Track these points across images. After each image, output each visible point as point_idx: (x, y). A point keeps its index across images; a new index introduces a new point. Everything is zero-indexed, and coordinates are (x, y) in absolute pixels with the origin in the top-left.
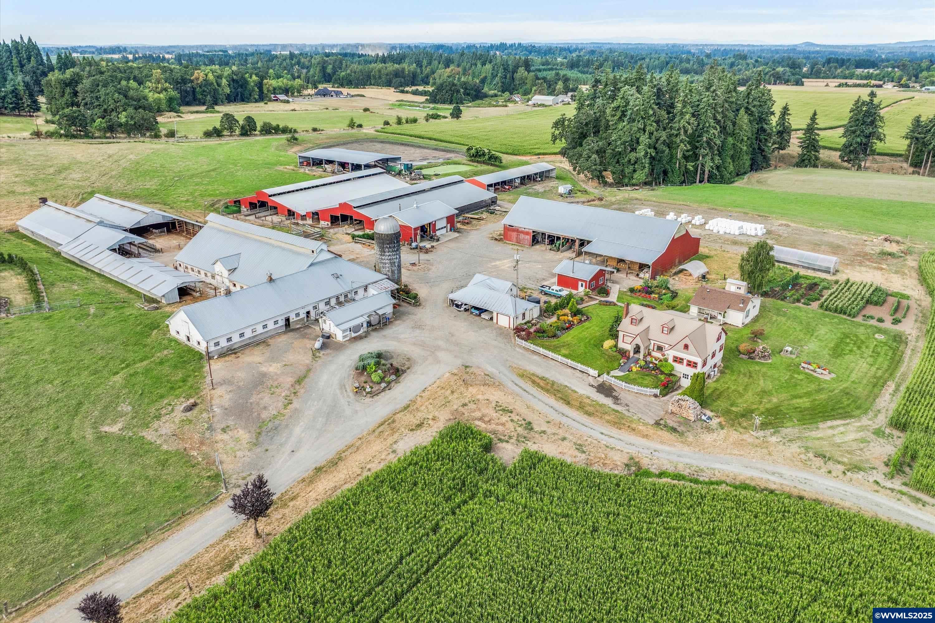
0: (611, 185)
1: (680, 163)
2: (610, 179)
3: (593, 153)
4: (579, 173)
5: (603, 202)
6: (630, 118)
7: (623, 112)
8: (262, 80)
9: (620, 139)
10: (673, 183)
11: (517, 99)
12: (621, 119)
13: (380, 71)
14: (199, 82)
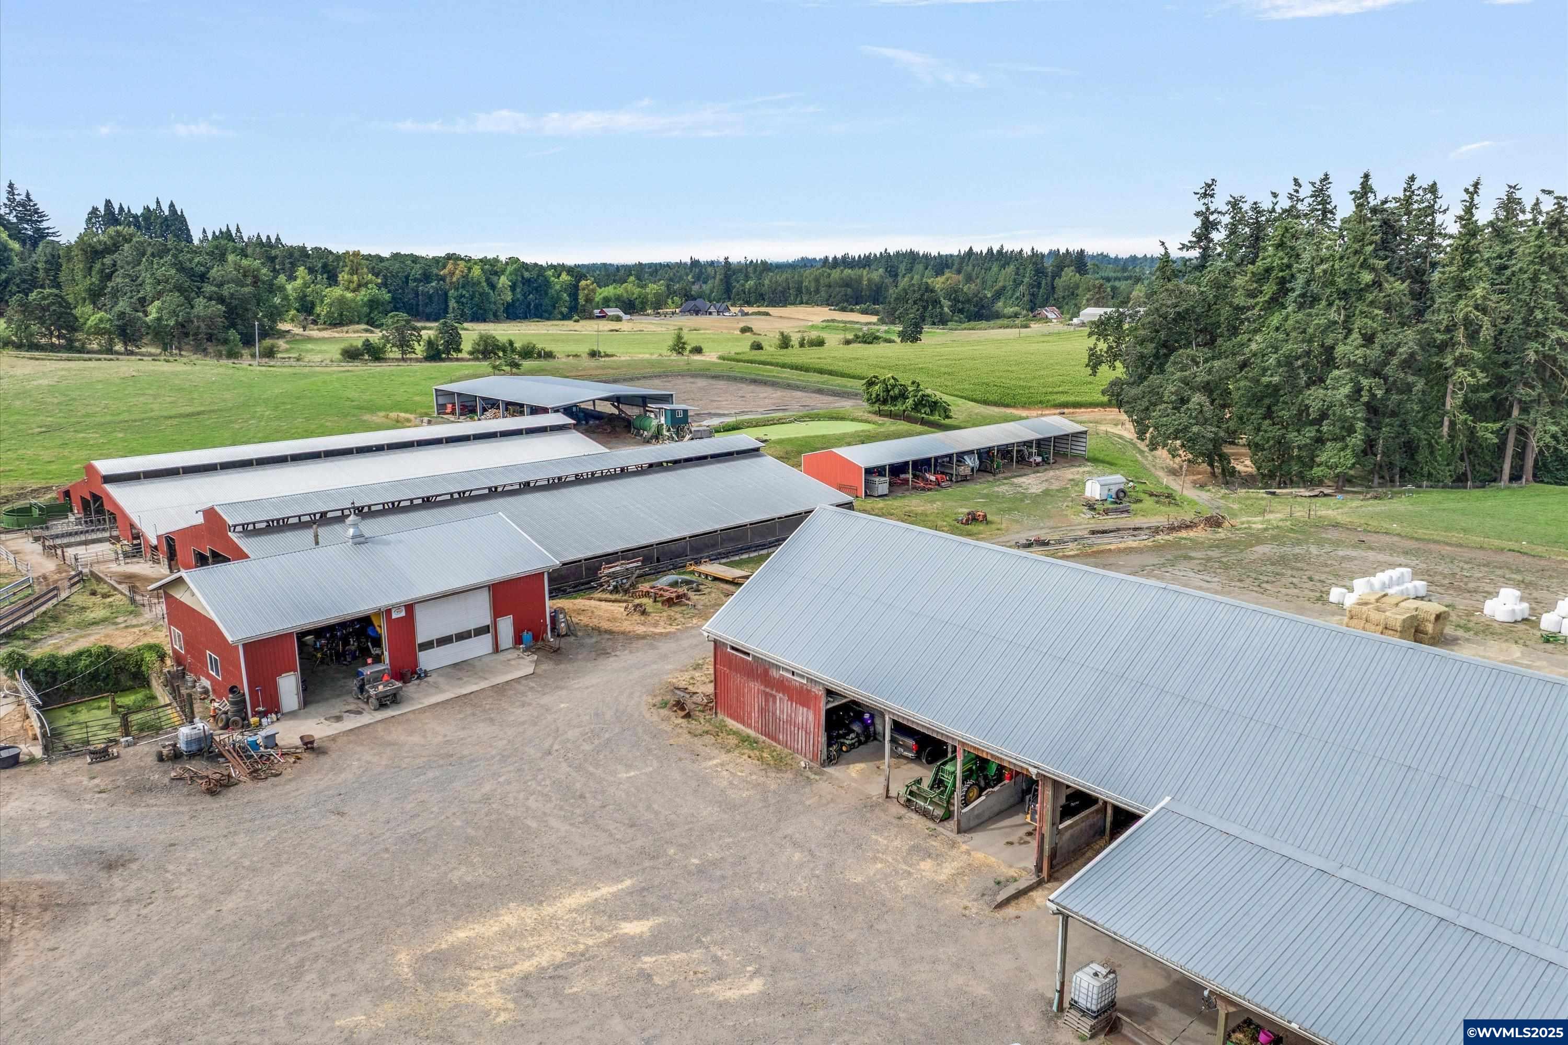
0: (1248, 481)
1: (1452, 424)
2: (1245, 465)
3: (1195, 389)
4: (1153, 447)
5: (1222, 534)
6: (1303, 295)
7: (1282, 282)
8: (578, 282)
9: (1276, 350)
10: (1436, 482)
11: (1050, 316)
12: (1276, 302)
14: (454, 279)
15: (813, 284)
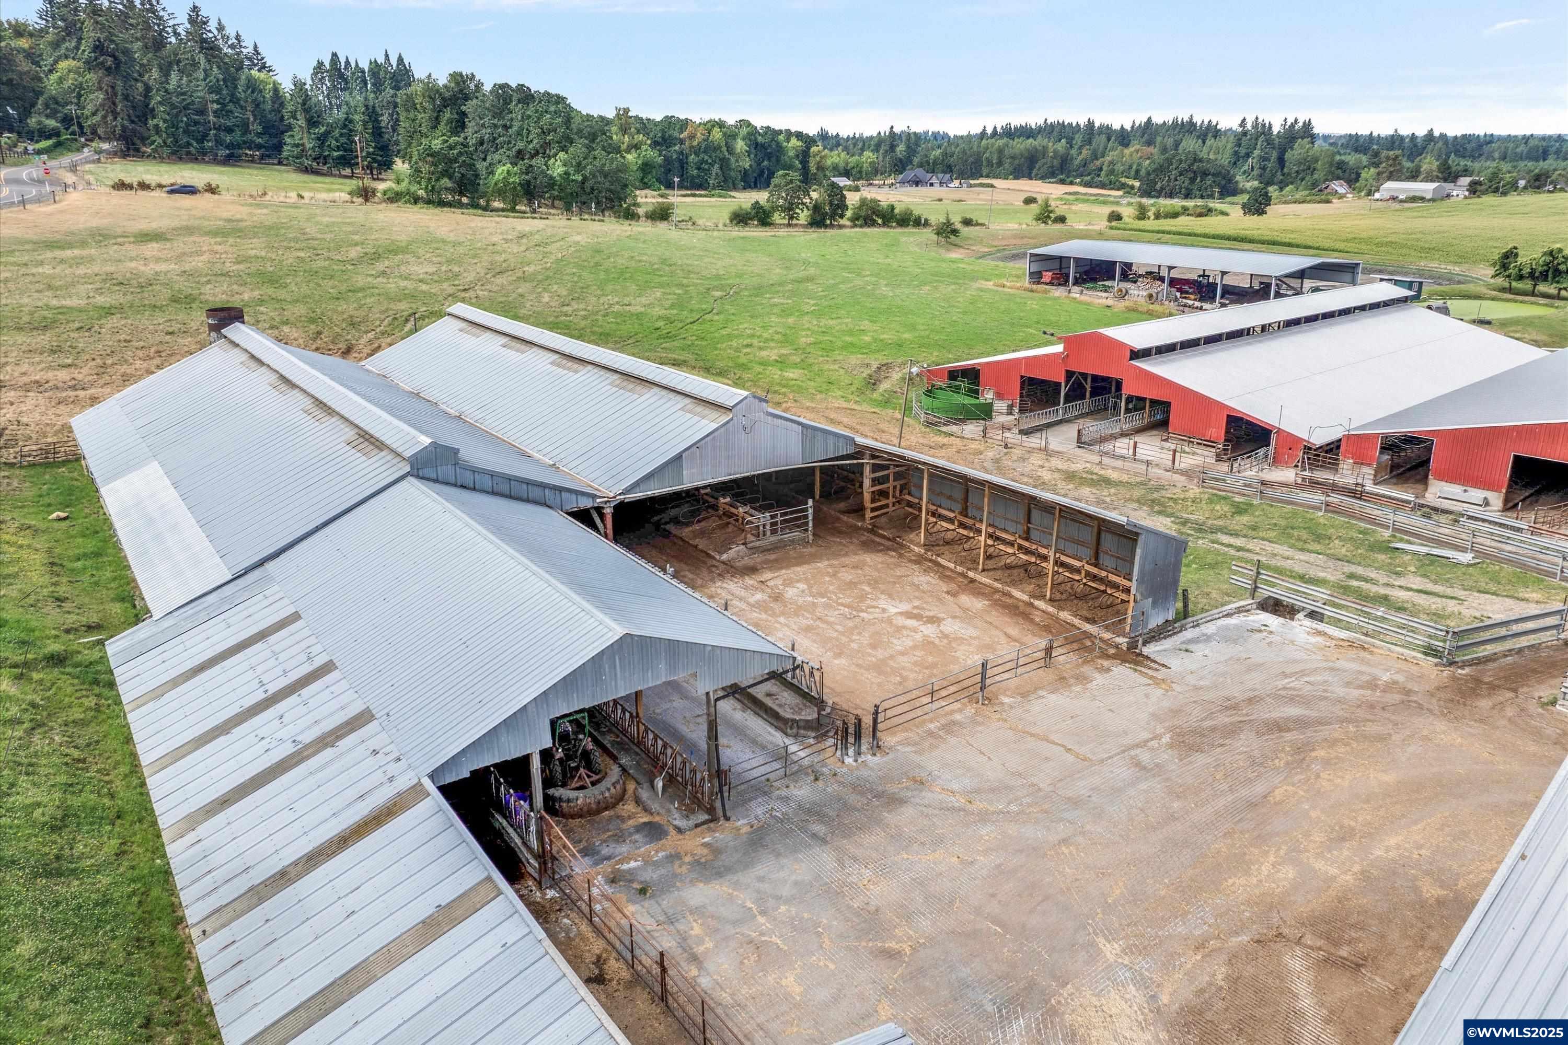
8: (809, 149)
11: (1341, 190)
13: (1000, 151)
14: (695, 143)
15: (995, 157)
